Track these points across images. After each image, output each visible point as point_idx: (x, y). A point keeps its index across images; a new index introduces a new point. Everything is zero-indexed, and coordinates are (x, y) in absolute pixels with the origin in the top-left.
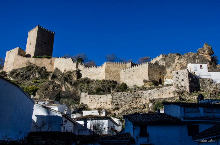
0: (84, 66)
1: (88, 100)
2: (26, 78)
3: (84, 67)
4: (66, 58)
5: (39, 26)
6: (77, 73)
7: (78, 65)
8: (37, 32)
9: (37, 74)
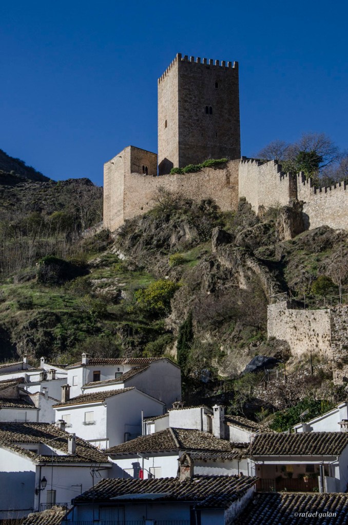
0: (311, 186)
1: (288, 325)
2: (159, 246)
3: (313, 189)
4: (260, 163)
5: (180, 56)
6: (289, 218)
7: (295, 183)
8: (176, 81)
9: (187, 230)
